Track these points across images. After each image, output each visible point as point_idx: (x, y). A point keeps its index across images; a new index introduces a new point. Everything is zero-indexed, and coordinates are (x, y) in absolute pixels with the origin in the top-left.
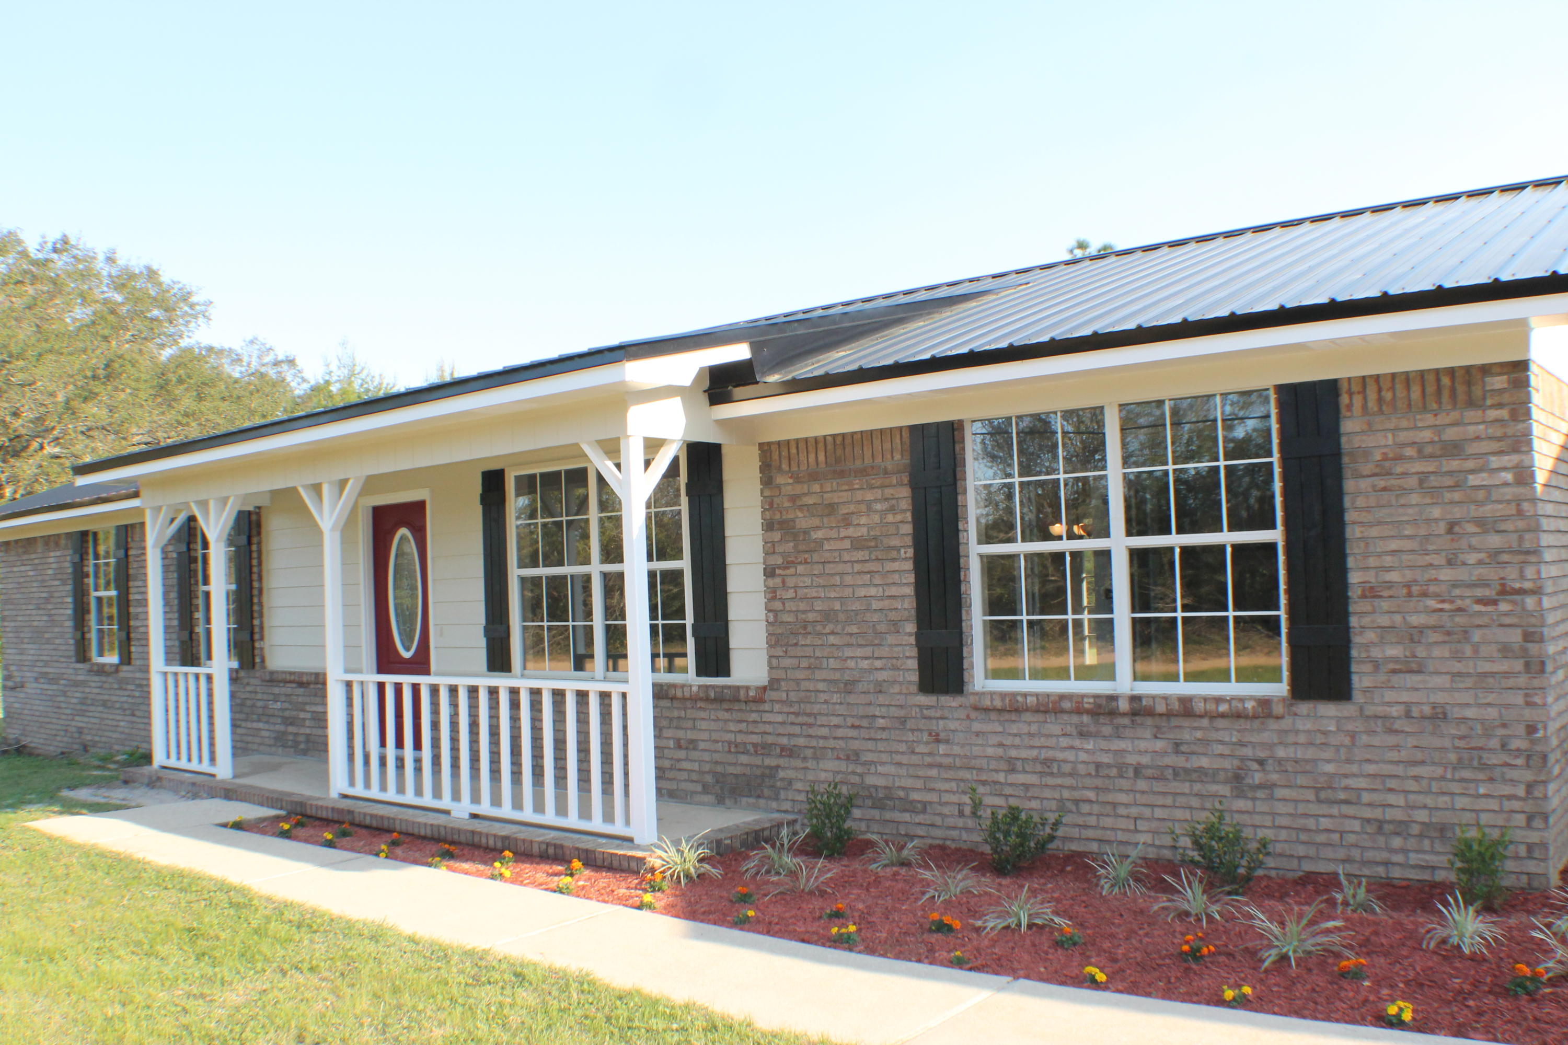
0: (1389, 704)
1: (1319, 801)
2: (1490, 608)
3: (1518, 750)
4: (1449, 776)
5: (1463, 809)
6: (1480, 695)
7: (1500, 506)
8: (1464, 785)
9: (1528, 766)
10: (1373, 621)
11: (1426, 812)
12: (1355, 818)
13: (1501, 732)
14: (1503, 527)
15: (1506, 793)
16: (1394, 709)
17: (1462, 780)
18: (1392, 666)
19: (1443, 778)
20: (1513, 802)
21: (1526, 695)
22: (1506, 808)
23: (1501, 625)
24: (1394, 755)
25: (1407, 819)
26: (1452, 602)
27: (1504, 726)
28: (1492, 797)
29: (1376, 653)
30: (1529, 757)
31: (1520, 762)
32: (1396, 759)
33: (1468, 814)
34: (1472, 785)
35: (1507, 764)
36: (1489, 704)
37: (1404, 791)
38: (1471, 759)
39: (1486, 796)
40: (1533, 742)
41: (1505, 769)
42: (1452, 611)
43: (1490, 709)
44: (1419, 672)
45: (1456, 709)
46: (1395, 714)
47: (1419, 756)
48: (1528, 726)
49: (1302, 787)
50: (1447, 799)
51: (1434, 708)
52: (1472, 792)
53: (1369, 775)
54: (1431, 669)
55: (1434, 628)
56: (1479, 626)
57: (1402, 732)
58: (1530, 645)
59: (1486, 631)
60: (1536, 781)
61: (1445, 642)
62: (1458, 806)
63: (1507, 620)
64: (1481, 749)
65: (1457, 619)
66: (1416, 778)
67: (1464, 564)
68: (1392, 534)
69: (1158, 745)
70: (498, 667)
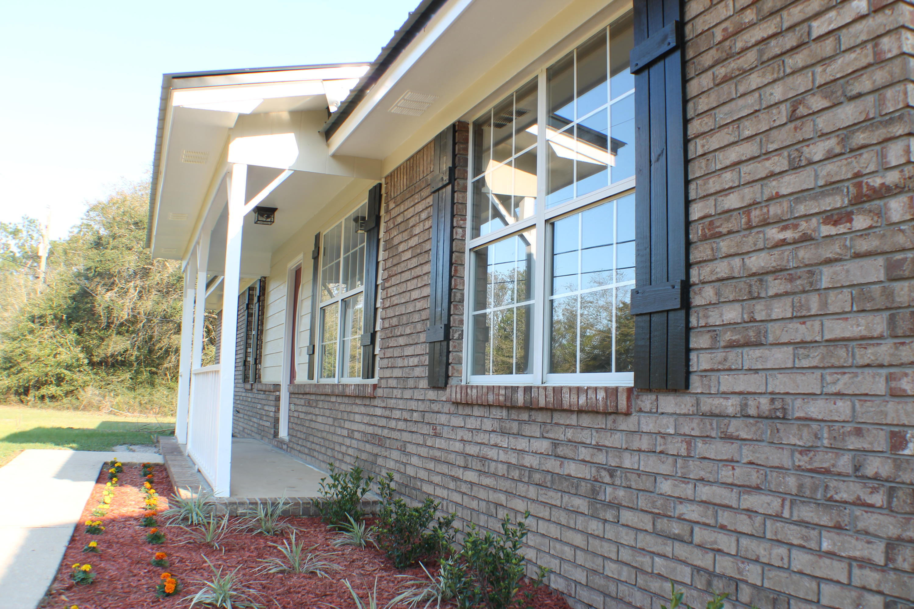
0: (725, 395)
1: (656, 533)
2: (842, 229)
3: (876, 478)
4: (786, 514)
5: (801, 573)
6: (829, 379)
7: (853, 56)
8: (804, 531)
9: (890, 509)
10: (712, 272)
11: (758, 569)
12: (684, 562)
13: (853, 443)
14: (856, 88)
15: (857, 554)
16: (730, 402)
17: (801, 523)
18: (728, 336)
19: (778, 517)
20: (867, 572)
21: (890, 378)
22: (856, 582)
23: (858, 256)
24: (726, 475)
25: (738, 576)
26: (796, 226)
27: (858, 432)
28: (841, 558)
29: (714, 318)
30: (891, 493)
31: (878, 499)
32: (730, 481)
33: (807, 583)
34: (814, 534)
35: (860, 503)
36: (839, 395)
37: (736, 531)
38: (815, 489)
39: (831, 554)
40: (898, 465)
41: (858, 511)
42: (795, 242)
43: (840, 403)
44: (758, 344)
45: (799, 402)
46: (730, 411)
47: (754, 478)
48: (893, 434)
49: (642, 511)
50: (782, 551)
51: (772, 400)
52: (813, 545)
53: (702, 502)
54: (771, 339)
55: (775, 271)
56: (829, 262)
57: (737, 438)
58: (897, 285)
59: (837, 268)
60: (899, 539)
61: (786, 294)
62: (796, 566)
63: (863, 246)
64: (827, 472)
65: (801, 253)
66: (750, 512)
67: (811, 163)
68: (732, 139)
69: (544, 446)
70: (311, 376)
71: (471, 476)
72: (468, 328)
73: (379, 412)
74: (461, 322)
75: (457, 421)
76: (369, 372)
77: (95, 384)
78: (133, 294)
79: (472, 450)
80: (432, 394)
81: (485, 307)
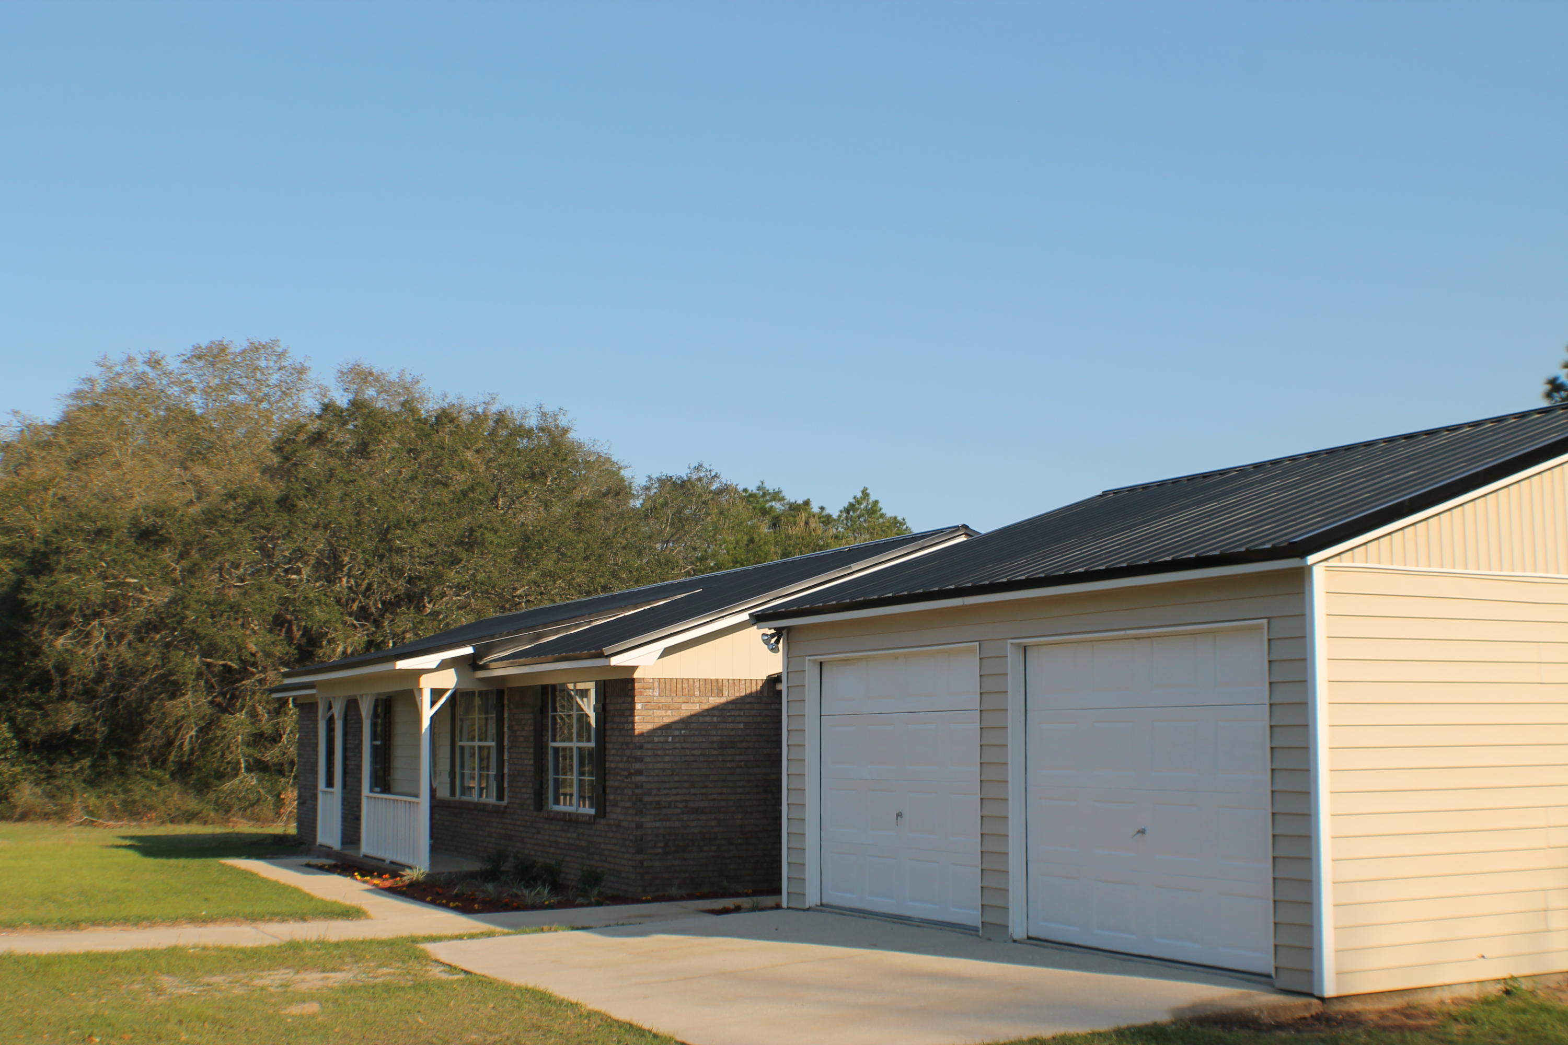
69: (574, 835)
70: (453, 793)
71: (552, 850)
72: (551, 783)
73: (508, 821)
74: (548, 780)
75: (546, 826)
76: (500, 797)
77: (32, 778)
78: (99, 637)
79: (552, 839)
80: (536, 813)
81: (558, 775)
